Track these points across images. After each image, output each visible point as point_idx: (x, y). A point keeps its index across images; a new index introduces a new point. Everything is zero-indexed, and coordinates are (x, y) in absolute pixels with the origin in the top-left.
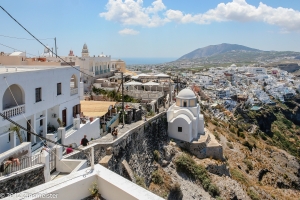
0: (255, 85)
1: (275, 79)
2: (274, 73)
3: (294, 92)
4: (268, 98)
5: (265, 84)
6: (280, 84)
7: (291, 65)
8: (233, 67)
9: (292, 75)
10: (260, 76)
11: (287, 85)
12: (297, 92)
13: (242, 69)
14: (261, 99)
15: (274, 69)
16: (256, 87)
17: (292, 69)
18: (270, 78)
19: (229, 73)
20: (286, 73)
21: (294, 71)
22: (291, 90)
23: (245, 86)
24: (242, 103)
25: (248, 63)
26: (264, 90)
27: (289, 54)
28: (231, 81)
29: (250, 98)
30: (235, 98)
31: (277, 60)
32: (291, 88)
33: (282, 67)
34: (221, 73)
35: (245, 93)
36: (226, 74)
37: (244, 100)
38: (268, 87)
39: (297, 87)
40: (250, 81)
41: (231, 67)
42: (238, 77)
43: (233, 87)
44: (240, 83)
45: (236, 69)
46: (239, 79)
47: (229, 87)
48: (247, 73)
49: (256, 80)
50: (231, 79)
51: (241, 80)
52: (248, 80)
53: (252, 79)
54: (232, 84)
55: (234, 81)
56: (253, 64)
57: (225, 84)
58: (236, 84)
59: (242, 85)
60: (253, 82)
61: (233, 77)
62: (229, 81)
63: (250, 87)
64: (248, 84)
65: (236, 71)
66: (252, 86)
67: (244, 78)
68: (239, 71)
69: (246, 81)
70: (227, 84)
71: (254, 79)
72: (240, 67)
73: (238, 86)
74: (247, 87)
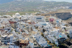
1: (52, 26)
2: (51, 21)
3: (66, 37)
4: (45, 42)
5: (44, 31)
6: (56, 30)
7: (65, 14)
8: (17, 16)
9: (65, 22)
10: (40, 24)
11: (60, 31)
12: (68, 36)
13: (25, 17)
14: (40, 43)
15: (51, 17)
16: (36, 34)
18: (48, 25)
20: (60, 20)
21: (68, 19)
22: (63, 35)
23: (27, 32)
25: (30, 12)
26: (43, 35)
27: (65, 4)
28: (15, 28)
29: (31, 42)
31: (55, 9)
32: (63, 33)
33: (59, 15)
34: (6, 21)
35: (27, 39)
36: (11, 22)
37: (25, 45)
38: (46, 33)
39: (68, 32)
40: (31, 28)
41: (15, 16)
42: (21, 24)
43: (16, 34)
44: (23, 30)
45: (19, 17)
46: (22, 27)
47: (13, 33)
48: (29, 21)
49: (36, 27)
50: (15, 26)
51: (24, 27)
52: (30, 27)
53: (33, 26)
54: (15, 31)
55: (17, 28)
56: (35, 13)
57: (10, 31)
58: (19, 30)
59: (24, 31)
60: (34, 29)
61: (17, 25)
62: (13, 29)
63: (31, 34)
64: (30, 30)
65: (19, 19)
66: (33, 32)
67: (26, 26)
68: (22, 19)
69: (28, 28)
70: (11, 31)
71: (35, 26)
72: (24, 16)
73: (21, 32)
74: (29, 33)
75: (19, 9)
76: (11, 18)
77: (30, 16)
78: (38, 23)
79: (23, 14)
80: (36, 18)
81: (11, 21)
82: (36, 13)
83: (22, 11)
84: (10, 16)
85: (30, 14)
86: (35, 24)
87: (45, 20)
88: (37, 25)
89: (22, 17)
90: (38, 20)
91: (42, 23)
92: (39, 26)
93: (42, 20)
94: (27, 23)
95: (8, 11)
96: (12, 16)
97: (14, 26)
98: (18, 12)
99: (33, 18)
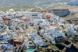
0: (31, 29)
1: (48, 23)
2: (48, 18)
3: (63, 35)
4: (41, 41)
5: (40, 28)
6: (53, 28)
7: (63, 10)
8: (11, 12)
9: (62, 20)
10: (35, 21)
11: (57, 29)
12: (66, 35)
13: (20, 13)
14: (35, 42)
15: (48, 14)
16: (31, 31)
17: (64, 14)
18: (45, 22)
19: (7, 17)
20: (57, 18)
21: (66, 16)
22: (61, 33)
23: (22, 30)
24: (18, 46)
25: (25, 8)
26: (39, 33)
28: (9, 25)
29: (25, 41)
30: (12, 42)
32: (61, 32)
33: (56, 12)
35: (21, 37)
36: (4, 19)
38: (42, 31)
39: (66, 30)
40: (26, 26)
41: (9, 12)
42: (16, 21)
43: (10, 31)
44: (17, 28)
45: (14, 14)
46: (16, 24)
47: (6, 31)
48: (24, 18)
49: (32, 24)
50: (9, 23)
51: (18, 24)
52: (25, 24)
53: (28, 23)
54: (9, 28)
55: (11, 25)
56: (30, 9)
57: (3, 28)
58: (14, 28)
59: (19, 29)
60: (29, 27)
61: (11, 22)
62: (6, 26)
63: (26, 31)
64: (25, 28)
65: (14, 16)
66: (28, 30)
67: (21, 23)
68: (16, 15)
69: (23, 25)
70: (5, 29)
71: (30, 23)
72: (18, 12)
73: (15, 30)
74: (24, 31)
75: (13, 5)
76: (5, 14)
77: (25, 13)
78: (34, 20)
79: (18, 11)
80: (32, 15)
81: (4, 17)
82: (32, 9)
83: (16, 7)
84: (4, 12)
85: (25, 10)
86: (30, 21)
87: (41, 17)
88: (33, 22)
89: (17, 14)
90: (34, 16)
91: (38, 20)
92: (34, 23)
93: (38, 16)
94: (22, 20)
95: (2, 7)
96: (5, 13)
97: (7, 23)
98: (12, 7)
99: (29, 15)
